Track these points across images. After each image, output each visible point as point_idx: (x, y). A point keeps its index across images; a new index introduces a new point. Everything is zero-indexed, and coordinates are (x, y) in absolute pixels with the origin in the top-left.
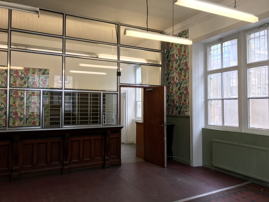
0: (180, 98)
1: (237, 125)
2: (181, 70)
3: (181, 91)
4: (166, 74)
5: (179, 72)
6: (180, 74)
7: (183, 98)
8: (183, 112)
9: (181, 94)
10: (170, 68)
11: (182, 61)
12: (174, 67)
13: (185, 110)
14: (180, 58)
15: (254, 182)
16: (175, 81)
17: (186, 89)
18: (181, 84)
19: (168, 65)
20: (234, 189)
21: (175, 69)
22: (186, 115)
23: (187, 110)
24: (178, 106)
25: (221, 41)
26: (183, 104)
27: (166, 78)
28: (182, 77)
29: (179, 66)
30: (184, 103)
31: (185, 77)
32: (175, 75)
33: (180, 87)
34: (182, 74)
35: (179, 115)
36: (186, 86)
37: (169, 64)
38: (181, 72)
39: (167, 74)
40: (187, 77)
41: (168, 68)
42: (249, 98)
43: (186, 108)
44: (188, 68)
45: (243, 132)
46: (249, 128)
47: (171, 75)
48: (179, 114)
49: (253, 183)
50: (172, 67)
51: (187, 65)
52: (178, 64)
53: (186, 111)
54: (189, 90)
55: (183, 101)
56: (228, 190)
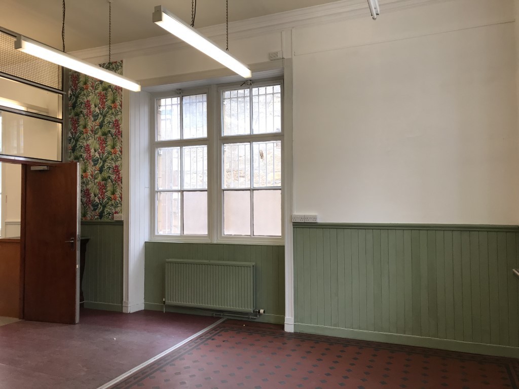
0: (103, 188)
1: (205, 232)
2: (104, 134)
3: (105, 174)
4: (70, 140)
5: (100, 138)
6: (103, 142)
7: (109, 188)
8: (109, 214)
9: (104, 179)
10: (81, 128)
11: (107, 118)
12: (89, 127)
13: (114, 211)
14: (103, 112)
15: (230, 318)
16: (92, 154)
17: (117, 170)
18: (105, 161)
19: (75, 123)
20: (207, 333)
21: (92, 131)
22: (115, 220)
23: (118, 209)
24: (98, 202)
25: (181, 93)
26: (110, 199)
27: (70, 146)
28: (109, 148)
29: (101, 126)
30: (112, 196)
31: (113, 147)
32: (93, 143)
33: (103, 166)
34: (108, 143)
35: (99, 220)
36: (116, 166)
37: (78, 119)
38: (106, 139)
39: (74, 138)
40: (118, 148)
41: (75, 128)
42: (224, 190)
43: (116, 207)
44: (120, 133)
45: (215, 242)
46: (223, 235)
47: (82, 143)
48: (101, 218)
49: (228, 320)
50: (85, 127)
51: (118, 126)
52: (100, 123)
53: (116, 213)
54: (123, 173)
55: (109, 194)
56: (200, 337)
